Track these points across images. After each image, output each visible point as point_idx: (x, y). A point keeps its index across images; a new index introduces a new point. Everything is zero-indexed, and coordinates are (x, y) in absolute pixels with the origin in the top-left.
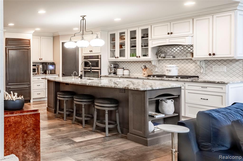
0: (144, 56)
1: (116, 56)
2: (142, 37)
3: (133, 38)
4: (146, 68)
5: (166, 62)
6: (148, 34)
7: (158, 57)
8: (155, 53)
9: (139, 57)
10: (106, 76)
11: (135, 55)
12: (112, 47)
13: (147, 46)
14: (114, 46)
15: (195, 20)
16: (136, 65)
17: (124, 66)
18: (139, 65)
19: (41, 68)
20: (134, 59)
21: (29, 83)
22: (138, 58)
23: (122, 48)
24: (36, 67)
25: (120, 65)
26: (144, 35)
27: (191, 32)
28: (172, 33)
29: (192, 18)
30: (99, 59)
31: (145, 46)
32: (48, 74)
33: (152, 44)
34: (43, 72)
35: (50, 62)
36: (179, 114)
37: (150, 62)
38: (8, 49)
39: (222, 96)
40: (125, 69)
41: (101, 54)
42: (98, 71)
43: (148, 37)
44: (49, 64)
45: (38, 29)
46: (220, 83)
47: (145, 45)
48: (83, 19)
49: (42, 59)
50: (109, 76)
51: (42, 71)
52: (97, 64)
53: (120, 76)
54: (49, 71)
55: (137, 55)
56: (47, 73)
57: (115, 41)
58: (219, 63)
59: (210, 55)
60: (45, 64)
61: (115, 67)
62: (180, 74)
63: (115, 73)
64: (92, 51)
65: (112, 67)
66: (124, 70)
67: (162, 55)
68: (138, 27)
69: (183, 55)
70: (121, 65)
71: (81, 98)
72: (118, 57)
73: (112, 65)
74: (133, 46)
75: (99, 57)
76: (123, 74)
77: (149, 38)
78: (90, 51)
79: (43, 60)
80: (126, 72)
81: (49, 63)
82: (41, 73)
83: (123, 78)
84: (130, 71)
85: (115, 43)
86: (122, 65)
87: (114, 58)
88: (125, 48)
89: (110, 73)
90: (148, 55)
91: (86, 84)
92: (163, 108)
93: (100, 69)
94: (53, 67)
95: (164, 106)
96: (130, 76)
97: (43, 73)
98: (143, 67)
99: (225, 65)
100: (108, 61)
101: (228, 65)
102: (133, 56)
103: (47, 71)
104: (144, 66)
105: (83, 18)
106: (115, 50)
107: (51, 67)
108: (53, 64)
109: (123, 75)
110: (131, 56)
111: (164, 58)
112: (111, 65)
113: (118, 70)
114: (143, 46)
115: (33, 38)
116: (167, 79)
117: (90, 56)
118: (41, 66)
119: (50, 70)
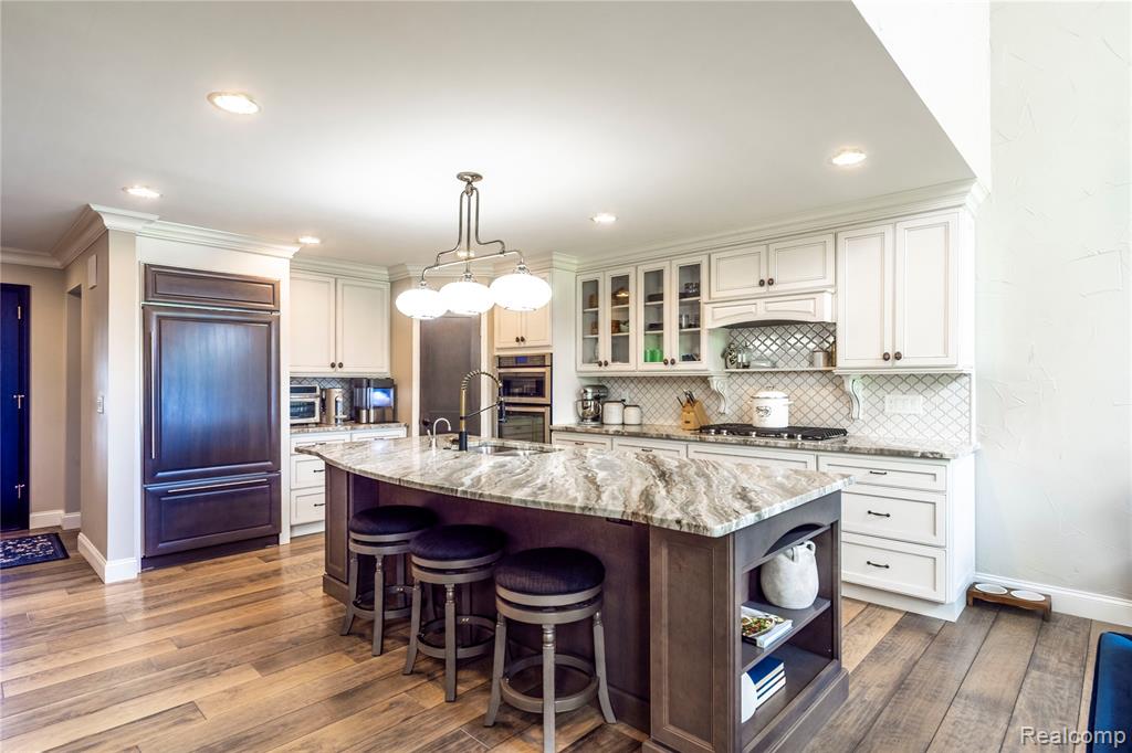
0: (686, 358)
1: (602, 359)
2: (682, 296)
3: (654, 297)
4: (691, 400)
5: (752, 380)
6: (698, 286)
7: (729, 363)
8: (720, 351)
9: (673, 362)
10: (567, 430)
11: (658, 355)
12: (589, 328)
13: (697, 325)
14: (595, 326)
15: (841, 237)
16: (662, 391)
17: (626, 395)
18: (671, 391)
19: (336, 402)
20: (657, 368)
21: (270, 463)
22: (669, 367)
23: (619, 331)
24: (317, 397)
25: (612, 390)
26: (687, 286)
27: (830, 280)
28: (771, 282)
29: (834, 231)
30: (544, 366)
31: (690, 326)
32: (368, 422)
33: (713, 317)
34: (345, 417)
35: (375, 376)
36: (832, 603)
37: (705, 380)
38: (158, 317)
39: (934, 504)
40: (627, 403)
41: (550, 351)
42: (543, 413)
43: (698, 294)
44: (372, 383)
45: (310, 241)
46: (928, 458)
47: (692, 323)
48: (470, 190)
49: (341, 365)
50: (579, 429)
51: (339, 413)
52: (539, 387)
53: (612, 429)
54: (372, 411)
55: (667, 356)
56: (364, 421)
57: (597, 306)
58: (904, 387)
59: (886, 357)
60: (355, 385)
61: (597, 398)
62: (805, 423)
63: (598, 418)
64: (523, 340)
65: (590, 396)
66: (625, 406)
67: (740, 356)
68: (670, 257)
69: (799, 358)
70: (617, 391)
71: (440, 553)
72: (606, 364)
73: (589, 390)
74: (655, 326)
75: (548, 363)
76: (621, 422)
77: (704, 298)
78: (518, 340)
79: (345, 369)
80: (633, 416)
81: (368, 381)
82: (336, 420)
83: (623, 435)
84: (644, 410)
85: (597, 313)
86: (620, 390)
87: (595, 367)
88: (628, 331)
89: (583, 419)
90: (698, 356)
91: (452, 490)
92: (778, 583)
93: (550, 406)
94: (389, 395)
95: (781, 574)
96: (645, 430)
97: (344, 420)
98: (684, 399)
99: (921, 393)
100: (575, 375)
101: (929, 393)
102: (653, 360)
103: (364, 412)
104: (686, 394)
105: (469, 183)
106: (597, 339)
107: (378, 397)
108: (387, 385)
109: (623, 424)
110: (648, 359)
111: (744, 367)
112: (586, 392)
113: (606, 405)
114: (684, 325)
115: (291, 278)
116: (762, 441)
117: (518, 359)
118: (337, 394)
119: (375, 407)
